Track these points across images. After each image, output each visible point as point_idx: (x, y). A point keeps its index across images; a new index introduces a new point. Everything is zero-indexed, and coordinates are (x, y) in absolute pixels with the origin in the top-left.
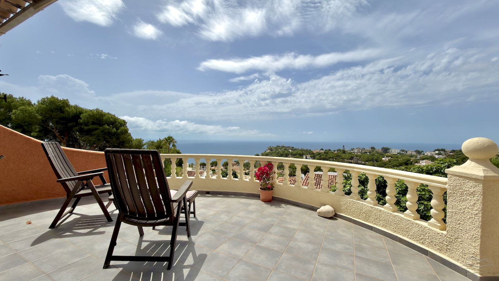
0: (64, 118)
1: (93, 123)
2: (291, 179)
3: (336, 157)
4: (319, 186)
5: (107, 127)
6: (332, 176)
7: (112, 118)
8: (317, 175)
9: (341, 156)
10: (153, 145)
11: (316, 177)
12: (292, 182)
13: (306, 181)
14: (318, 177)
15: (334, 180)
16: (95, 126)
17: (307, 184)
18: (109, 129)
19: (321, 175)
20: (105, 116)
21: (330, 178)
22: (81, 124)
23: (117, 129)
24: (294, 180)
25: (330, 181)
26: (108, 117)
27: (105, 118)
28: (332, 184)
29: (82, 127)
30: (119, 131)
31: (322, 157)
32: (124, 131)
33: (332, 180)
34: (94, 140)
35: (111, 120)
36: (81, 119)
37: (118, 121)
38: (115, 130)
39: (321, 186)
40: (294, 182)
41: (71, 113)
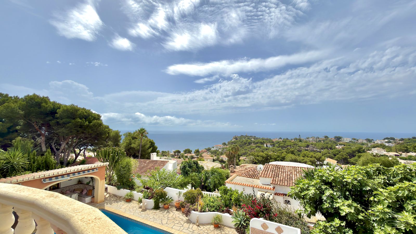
0: (41, 113)
1: (68, 117)
2: (250, 169)
3: (294, 145)
4: (277, 178)
5: (80, 120)
6: (291, 167)
7: (86, 112)
8: (275, 166)
9: (298, 144)
10: (129, 136)
11: (275, 168)
12: (251, 172)
13: (264, 172)
14: (277, 168)
15: (293, 172)
16: (68, 120)
17: (265, 175)
18: (81, 122)
19: (279, 166)
20: (79, 111)
21: (289, 170)
22: (57, 118)
23: (90, 122)
24: (252, 170)
25: (289, 172)
26: (82, 111)
27: (79, 112)
28: (291, 175)
29: (58, 121)
30: (91, 124)
31: (281, 145)
32: (96, 124)
33: (291, 171)
34: (67, 132)
35: (85, 114)
36: (57, 113)
37: (91, 115)
38: (87, 123)
39: (279, 178)
40: (253, 172)
41: (48, 109)
